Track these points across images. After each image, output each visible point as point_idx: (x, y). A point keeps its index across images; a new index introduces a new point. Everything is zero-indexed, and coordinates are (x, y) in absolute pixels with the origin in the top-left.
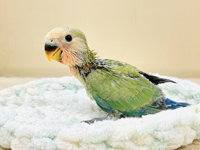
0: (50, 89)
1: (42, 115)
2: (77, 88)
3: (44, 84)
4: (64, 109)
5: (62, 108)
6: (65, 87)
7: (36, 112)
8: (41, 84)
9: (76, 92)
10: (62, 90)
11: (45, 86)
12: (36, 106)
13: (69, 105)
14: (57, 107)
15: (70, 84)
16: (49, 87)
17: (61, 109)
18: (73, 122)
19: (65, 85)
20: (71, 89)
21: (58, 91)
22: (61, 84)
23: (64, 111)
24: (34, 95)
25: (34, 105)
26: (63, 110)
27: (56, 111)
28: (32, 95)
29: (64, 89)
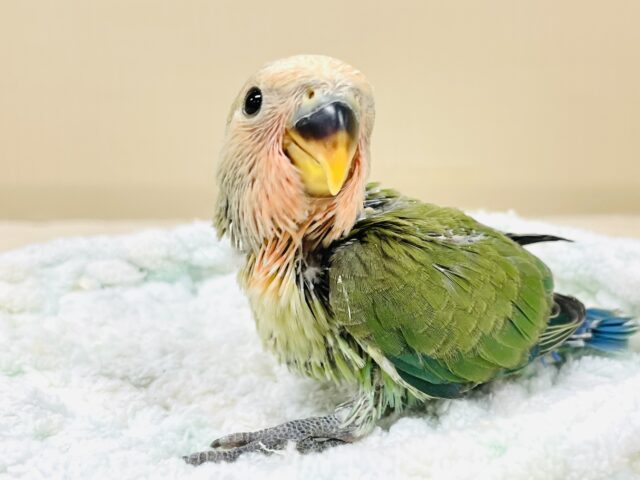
0: (84, 283)
1: (54, 411)
2: (197, 273)
3: (59, 261)
4: (146, 378)
5: (141, 376)
6: (146, 273)
7: (26, 403)
8: (49, 265)
9: (194, 292)
10: (137, 284)
11: (64, 271)
12: (26, 368)
13: (169, 357)
14: (119, 372)
15: (169, 258)
16: (80, 273)
17: (134, 378)
18: (191, 437)
19: (147, 264)
20: (171, 281)
21: (117, 290)
22: (130, 262)
23: (146, 386)
24: (21, 311)
25: (17, 362)
26: (144, 382)
27: (114, 390)
28: (11, 312)
29: (145, 280)
